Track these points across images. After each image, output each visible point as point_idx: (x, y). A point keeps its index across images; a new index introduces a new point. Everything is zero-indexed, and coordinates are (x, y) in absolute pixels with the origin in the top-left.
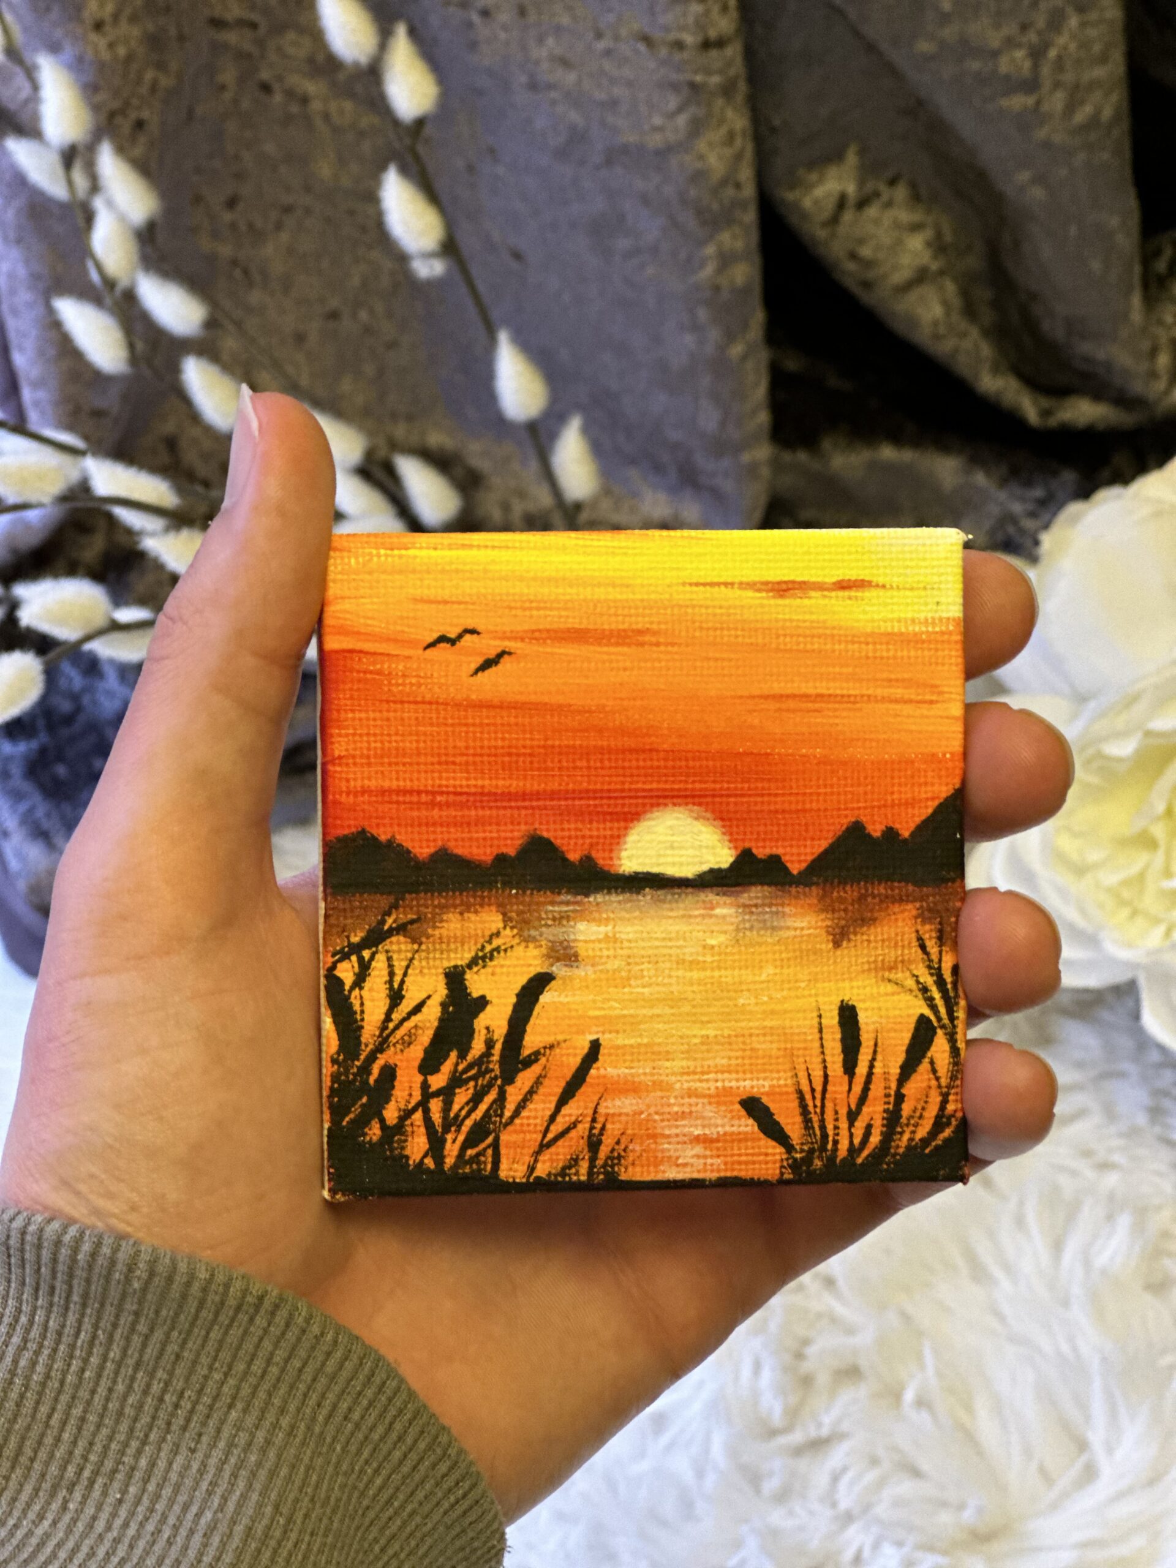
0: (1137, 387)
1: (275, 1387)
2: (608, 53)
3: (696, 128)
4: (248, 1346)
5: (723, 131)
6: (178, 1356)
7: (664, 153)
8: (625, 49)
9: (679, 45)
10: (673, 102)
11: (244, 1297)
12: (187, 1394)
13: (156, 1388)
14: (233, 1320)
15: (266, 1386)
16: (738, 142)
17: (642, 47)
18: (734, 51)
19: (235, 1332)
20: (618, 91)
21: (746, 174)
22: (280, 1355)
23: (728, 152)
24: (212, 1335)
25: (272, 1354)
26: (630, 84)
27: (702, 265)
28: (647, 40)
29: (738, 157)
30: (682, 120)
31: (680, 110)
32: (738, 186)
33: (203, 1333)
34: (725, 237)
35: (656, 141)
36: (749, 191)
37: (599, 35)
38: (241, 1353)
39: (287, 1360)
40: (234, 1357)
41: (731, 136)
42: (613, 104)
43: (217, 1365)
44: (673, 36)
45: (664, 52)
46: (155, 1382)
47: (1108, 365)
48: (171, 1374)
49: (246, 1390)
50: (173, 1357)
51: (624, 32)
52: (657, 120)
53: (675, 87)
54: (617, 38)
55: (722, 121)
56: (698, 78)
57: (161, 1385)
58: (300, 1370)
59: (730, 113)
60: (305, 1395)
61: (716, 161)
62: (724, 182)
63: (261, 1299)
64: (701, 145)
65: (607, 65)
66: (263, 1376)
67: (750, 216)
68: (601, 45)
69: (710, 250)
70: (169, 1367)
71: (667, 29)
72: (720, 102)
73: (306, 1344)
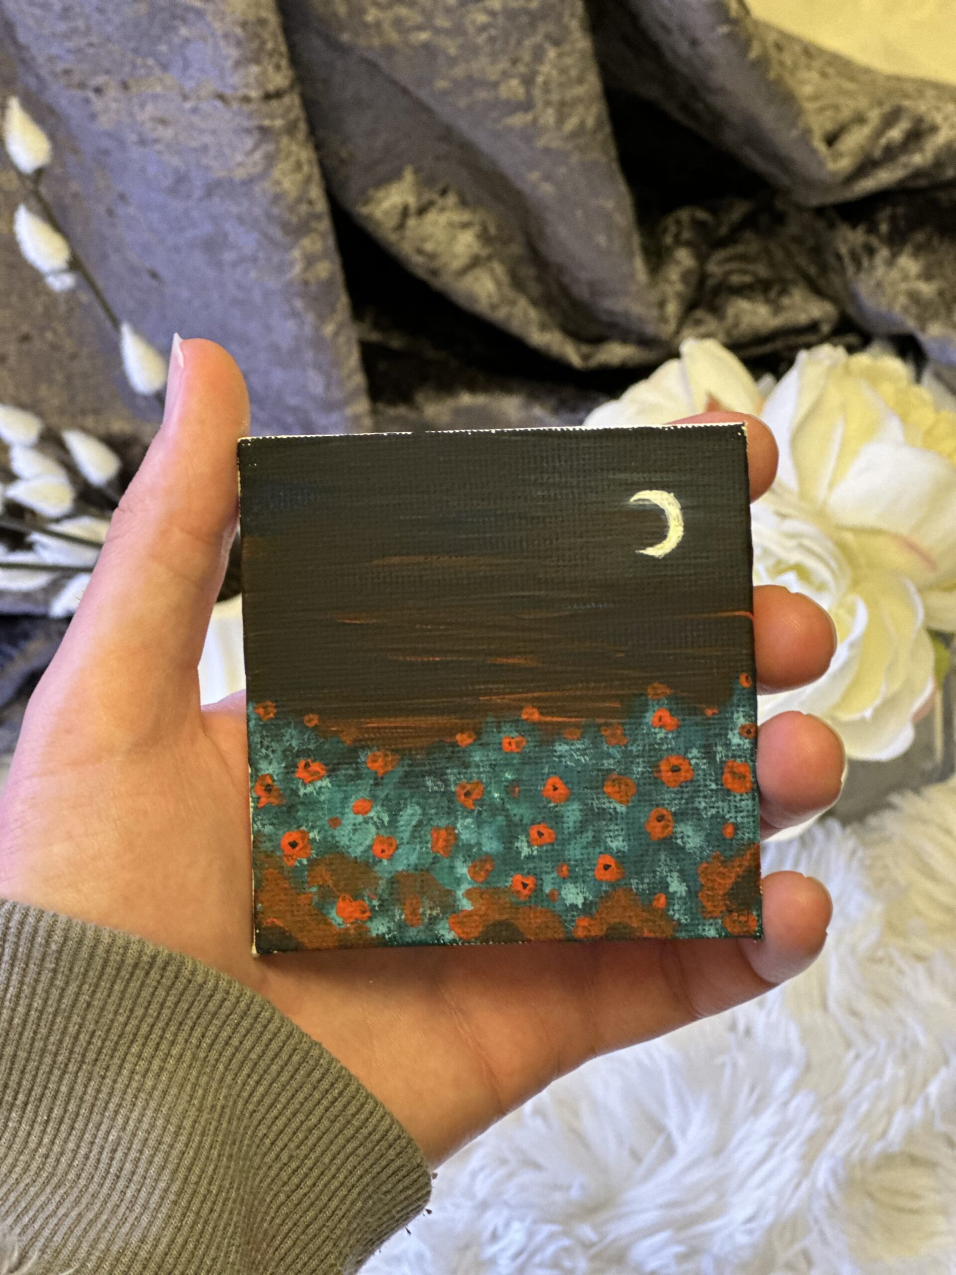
0: (651, 329)
1: (167, 1024)
2: (195, 110)
3: (270, 160)
4: (146, 993)
5: (292, 159)
6: (89, 1005)
7: (250, 182)
8: (205, 106)
9: (246, 99)
10: (249, 142)
11: (140, 956)
12: (98, 1033)
13: (72, 1029)
14: (132, 974)
15: (160, 1024)
16: (306, 168)
17: (219, 104)
18: (293, 101)
19: (134, 985)
20: (207, 139)
21: (316, 192)
22: (171, 999)
23: (299, 177)
24: (116, 987)
25: (165, 1000)
26: (214, 132)
27: (292, 264)
28: (221, 97)
29: (308, 180)
30: (258, 156)
31: (256, 147)
32: (310, 202)
33: (108, 985)
34: (306, 242)
35: (240, 174)
36: (321, 205)
37: (185, 98)
38: (140, 1000)
39: (177, 1004)
40: (135, 1003)
41: (298, 166)
42: (205, 148)
43: (121, 1011)
44: (242, 92)
45: (235, 106)
46: (71, 1025)
47: (626, 314)
48: (84, 1018)
49: (145, 1028)
50: (85, 1005)
51: (203, 93)
52: (239, 158)
53: (248, 131)
54: (199, 98)
55: (289, 155)
56: (267, 123)
57: (77, 1027)
58: (188, 1011)
59: (294, 148)
60: (192, 1029)
61: (289, 184)
62: (299, 200)
63: (154, 958)
64: (276, 173)
65: (196, 119)
66: (157, 1018)
67: (325, 225)
68: (188, 105)
69: (296, 253)
70: (81, 1013)
71: (235, 88)
72: (285, 140)
73: (192, 990)
